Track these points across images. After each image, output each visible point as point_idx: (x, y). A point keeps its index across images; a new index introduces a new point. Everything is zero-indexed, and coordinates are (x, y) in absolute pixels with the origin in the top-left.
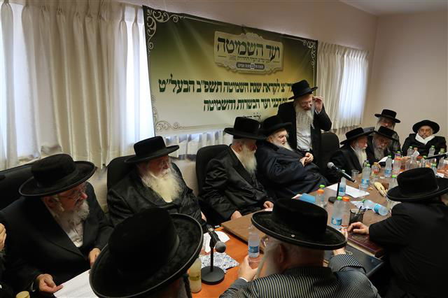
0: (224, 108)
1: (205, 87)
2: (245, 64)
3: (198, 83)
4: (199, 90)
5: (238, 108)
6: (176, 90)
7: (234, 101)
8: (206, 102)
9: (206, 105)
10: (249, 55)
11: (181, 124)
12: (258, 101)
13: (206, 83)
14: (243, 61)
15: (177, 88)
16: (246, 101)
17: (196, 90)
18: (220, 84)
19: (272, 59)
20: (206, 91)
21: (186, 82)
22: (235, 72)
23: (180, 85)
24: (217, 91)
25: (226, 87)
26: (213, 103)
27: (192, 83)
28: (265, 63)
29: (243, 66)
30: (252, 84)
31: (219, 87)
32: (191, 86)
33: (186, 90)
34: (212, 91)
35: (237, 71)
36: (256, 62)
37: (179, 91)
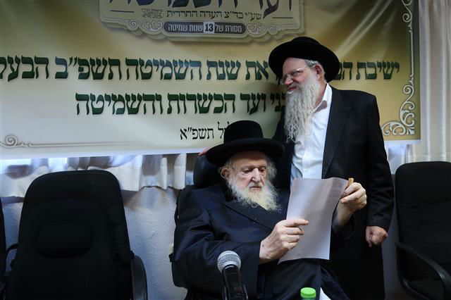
0: (133, 111)
1: (81, 70)
2: (188, 24)
3: (60, 62)
4: (61, 76)
5: (170, 111)
6: (6, 75)
7: (159, 98)
8: (80, 98)
9: (83, 104)
10: (196, 7)
11: (22, 137)
12: (231, 97)
13: (82, 63)
14: (182, 18)
15: (9, 71)
16: (191, 98)
17: (52, 74)
18: (116, 63)
19: (267, 12)
20: (84, 76)
21: (27, 61)
22: (157, 40)
23: (15, 66)
24: (111, 77)
25: (132, 69)
26: (100, 98)
27: (44, 61)
28: (245, 21)
29: (183, 28)
30: (210, 64)
31: (115, 69)
32: (42, 68)
33: (28, 75)
34: (98, 77)
35: (166, 39)
36: (219, 19)
37: (13, 76)
